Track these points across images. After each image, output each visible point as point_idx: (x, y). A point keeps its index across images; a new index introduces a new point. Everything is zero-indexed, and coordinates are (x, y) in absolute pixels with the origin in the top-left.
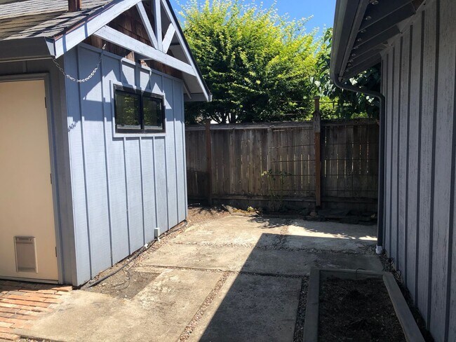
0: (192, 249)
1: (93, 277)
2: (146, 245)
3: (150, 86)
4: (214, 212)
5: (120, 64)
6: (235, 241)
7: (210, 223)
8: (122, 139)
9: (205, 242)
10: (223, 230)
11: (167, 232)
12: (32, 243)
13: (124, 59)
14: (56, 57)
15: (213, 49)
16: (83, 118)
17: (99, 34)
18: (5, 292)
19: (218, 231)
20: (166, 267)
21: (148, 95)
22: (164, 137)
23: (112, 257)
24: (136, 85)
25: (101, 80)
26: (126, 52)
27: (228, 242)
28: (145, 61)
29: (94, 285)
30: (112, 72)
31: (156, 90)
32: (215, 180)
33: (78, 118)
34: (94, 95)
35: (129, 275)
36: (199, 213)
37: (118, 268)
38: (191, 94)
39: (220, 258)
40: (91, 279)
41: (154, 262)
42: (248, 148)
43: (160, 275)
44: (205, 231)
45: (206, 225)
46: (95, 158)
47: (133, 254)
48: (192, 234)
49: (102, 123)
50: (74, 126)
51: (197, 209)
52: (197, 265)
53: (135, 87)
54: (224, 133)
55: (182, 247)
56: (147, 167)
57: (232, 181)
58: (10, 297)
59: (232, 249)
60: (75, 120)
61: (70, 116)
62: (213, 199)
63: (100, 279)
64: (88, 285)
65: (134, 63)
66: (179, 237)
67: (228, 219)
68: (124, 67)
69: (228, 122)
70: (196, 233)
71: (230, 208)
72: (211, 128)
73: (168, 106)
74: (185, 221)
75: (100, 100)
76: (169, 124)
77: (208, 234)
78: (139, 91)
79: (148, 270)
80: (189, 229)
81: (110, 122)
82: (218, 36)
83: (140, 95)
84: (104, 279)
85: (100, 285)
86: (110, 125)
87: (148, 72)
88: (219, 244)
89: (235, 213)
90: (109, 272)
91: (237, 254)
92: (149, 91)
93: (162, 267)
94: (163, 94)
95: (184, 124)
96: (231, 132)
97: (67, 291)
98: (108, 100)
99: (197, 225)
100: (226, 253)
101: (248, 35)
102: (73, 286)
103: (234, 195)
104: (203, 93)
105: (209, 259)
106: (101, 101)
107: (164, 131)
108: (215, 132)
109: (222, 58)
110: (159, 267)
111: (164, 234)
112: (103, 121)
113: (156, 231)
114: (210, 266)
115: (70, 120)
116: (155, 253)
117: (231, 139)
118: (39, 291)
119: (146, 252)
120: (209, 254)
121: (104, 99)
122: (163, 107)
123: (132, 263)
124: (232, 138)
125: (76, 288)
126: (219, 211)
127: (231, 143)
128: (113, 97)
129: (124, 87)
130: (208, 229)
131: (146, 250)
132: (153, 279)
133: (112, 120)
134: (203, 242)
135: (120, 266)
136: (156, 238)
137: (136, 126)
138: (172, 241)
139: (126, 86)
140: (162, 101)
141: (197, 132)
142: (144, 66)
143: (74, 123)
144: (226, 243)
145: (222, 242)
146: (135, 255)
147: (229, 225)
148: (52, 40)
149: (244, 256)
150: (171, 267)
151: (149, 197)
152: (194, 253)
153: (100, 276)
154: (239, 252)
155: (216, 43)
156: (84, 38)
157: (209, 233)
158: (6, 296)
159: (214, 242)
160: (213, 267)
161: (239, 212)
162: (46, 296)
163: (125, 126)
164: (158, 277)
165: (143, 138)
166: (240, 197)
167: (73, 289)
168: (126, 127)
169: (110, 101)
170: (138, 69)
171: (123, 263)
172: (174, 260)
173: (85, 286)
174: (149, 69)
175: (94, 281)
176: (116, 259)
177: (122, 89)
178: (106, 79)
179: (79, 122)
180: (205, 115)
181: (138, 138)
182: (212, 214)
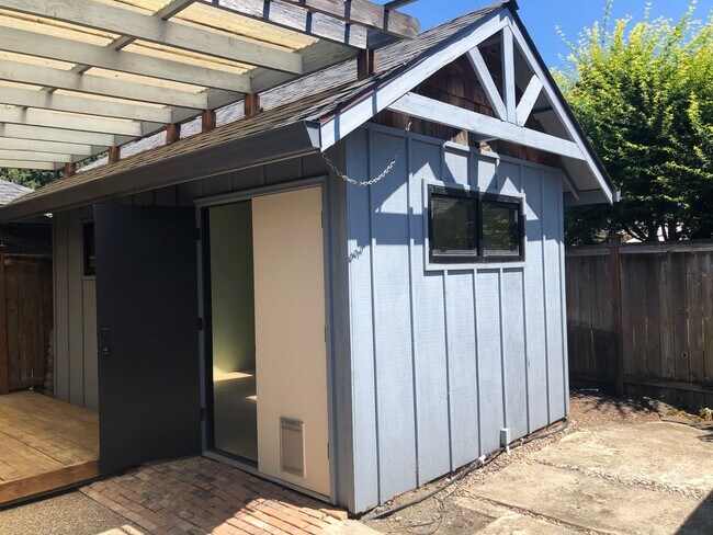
0: (567, 480)
1: (382, 503)
2: (483, 458)
3: (497, 183)
4: (627, 409)
5: (441, 151)
6: (662, 478)
7: (615, 432)
8: (441, 273)
9: (596, 469)
10: (638, 450)
11: (526, 437)
12: (300, 431)
13: (449, 144)
14: (322, 150)
15: (625, 109)
16: (374, 241)
17: (398, 107)
18: (261, 500)
19: (627, 450)
20: (511, 507)
21: (492, 198)
22: (521, 269)
23: (417, 472)
24: (469, 183)
25: (407, 180)
26: (452, 132)
27: (648, 478)
28: (488, 143)
29: (381, 517)
30: (427, 166)
31: (509, 189)
32: (630, 348)
33: (364, 242)
34: (394, 204)
35: (442, 511)
36: (596, 407)
37: (427, 493)
38: (578, 192)
39: (622, 510)
40: (379, 505)
41: (492, 492)
42: (702, 288)
43: (496, 523)
44: (601, 447)
45: (604, 434)
46: (393, 306)
47: (458, 470)
48: (574, 448)
49: (406, 247)
50: (360, 253)
51: (592, 399)
52: (572, 517)
53: (467, 187)
54: (648, 260)
55: (549, 472)
56: (488, 320)
57: (667, 351)
58: (266, 509)
59: (652, 495)
60: (361, 244)
61: (353, 239)
62: (625, 384)
63: (393, 508)
64: (373, 514)
65: (467, 148)
66: (547, 450)
67: (654, 429)
68: (449, 157)
69: (661, 239)
70: (582, 448)
71: (662, 407)
72: (621, 251)
73: (529, 214)
74: (564, 420)
75: (404, 211)
76: (531, 247)
77: (605, 452)
78: (475, 194)
79: (476, 506)
80: (569, 437)
81: (421, 246)
82: (637, 84)
83: (477, 200)
84: (398, 510)
85: (391, 518)
86: (419, 251)
87: (493, 160)
88: (625, 478)
89: (670, 418)
90: (410, 497)
91: (660, 509)
92: (493, 192)
93: (503, 505)
94: (522, 195)
95: (562, 245)
96: (663, 257)
97: (338, 519)
98: (418, 211)
99: (586, 431)
100: (637, 502)
101: (699, 74)
102: (349, 513)
103: (671, 380)
104: (600, 189)
105: (597, 508)
106: (406, 212)
107: (521, 258)
108: (629, 257)
109: (645, 123)
110: (499, 503)
111: (519, 440)
112: (409, 244)
113: (503, 434)
114: (597, 524)
115: (352, 245)
116: (497, 474)
117: (663, 269)
118: (304, 509)
119: (481, 470)
120: (600, 496)
121: (410, 210)
122: (522, 217)
123: (453, 487)
124: (665, 269)
125: (353, 516)
126: (637, 409)
127: (663, 280)
128: (426, 205)
129: (447, 189)
130: (607, 443)
131: (482, 467)
132: (482, 526)
133: (424, 244)
134: (592, 469)
135: (432, 488)
136: (503, 446)
137: (469, 252)
138: (532, 456)
139: (451, 186)
140: (519, 206)
141: (593, 259)
142: (486, 151)
143: (359, 249)
144: (640, 478)
145: (634, 475)
146: (462, 471)
147: (654, 441)
148: (316, 124)
149: (678, 514)
150: (521, 510)
151: (490, 372)
152: (571, 489)
153: (394, 503)
154: (666, 504)
155: (634, 97)
156: (370, 115)
157: (609, 451)
158: (260, 507)
159: (615, 473)
160: (604, 526)
161: (681, 416)
162: (310, 519)
163: (448, 251)
164: (491, 525)
165: (479, 271)
166: (683, 386)
167: (350, 517)
168: (450, 253)
169: (421, 212)
170: (473, 157)
171: (438, 484)
172: (528, 497)
173: (367, 515)
174: (495, 155)
175: (383, 510)
176: (425, 477)
177: (444, 192)
178: (415, 180)
179: (368, 248)
180: (613, 229)
181: (471, 271)
182: (622, 412)
